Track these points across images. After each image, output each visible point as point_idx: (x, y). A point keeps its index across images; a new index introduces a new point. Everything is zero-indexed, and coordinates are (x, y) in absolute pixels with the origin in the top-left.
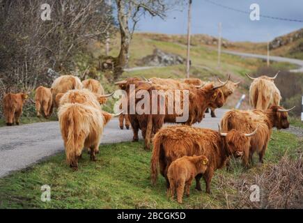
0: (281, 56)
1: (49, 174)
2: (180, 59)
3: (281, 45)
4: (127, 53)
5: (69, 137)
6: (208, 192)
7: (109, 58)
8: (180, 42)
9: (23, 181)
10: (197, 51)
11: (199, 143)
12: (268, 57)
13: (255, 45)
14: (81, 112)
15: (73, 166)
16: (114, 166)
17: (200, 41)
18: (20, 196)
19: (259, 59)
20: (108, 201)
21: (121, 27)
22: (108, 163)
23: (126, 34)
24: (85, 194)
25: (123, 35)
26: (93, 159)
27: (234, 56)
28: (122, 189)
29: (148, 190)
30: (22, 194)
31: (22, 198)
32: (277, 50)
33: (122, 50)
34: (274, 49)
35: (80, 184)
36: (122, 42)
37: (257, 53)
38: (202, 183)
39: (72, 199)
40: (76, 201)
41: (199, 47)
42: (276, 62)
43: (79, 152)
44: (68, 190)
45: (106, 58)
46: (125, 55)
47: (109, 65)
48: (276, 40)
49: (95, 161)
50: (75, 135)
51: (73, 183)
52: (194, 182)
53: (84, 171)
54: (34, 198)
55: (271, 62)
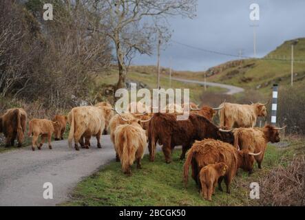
0: (214, 82)
1: (112, 180)
2: (142, 84)
3: (213, 74)
4: (124, 82)
5: (124, 151)
6: (228, 192)
7: (110, 86)
8: (137, 71)
9: (95, 185)
10: (150, 78)
11: (223, 154)
12: (205, 83)
13: (194, 74)
14: (133, 131)
15: (127, 173)
16: (156, 173)
17: (152, 70)
18: (98, 197)
19: (198, 84)
20: (159, 200)
21: (119, 63)
22: (151, 170)
23: (124, 68)
24: (141, 195)
25: (121, 68)
26: (139, 167)
27: (179, 82)
28: (166, 190)
29: (185, 191)
30: (99, 196)
31: (100, 198)
32: (210, 78)
33: (120, 80)
34: (209, 76)
35: (136, 187)
36: (120, 74)
37: (196, 80)
38: (223, 184)
39: (135, 198)
40: (137, 201)
41: (152, 75)
42: (211, 86)
43: (132, 162)
44: (129, 191)
45: (107, 86)
46: (122, 83)
47: (110, 91)
48: (209, 70)
49: (141, 168)
50: (129, 149)
51: (131, 186)
52: (217, 184)
53: (136, 176)
54: (109, 198)
55: (207, 86)
